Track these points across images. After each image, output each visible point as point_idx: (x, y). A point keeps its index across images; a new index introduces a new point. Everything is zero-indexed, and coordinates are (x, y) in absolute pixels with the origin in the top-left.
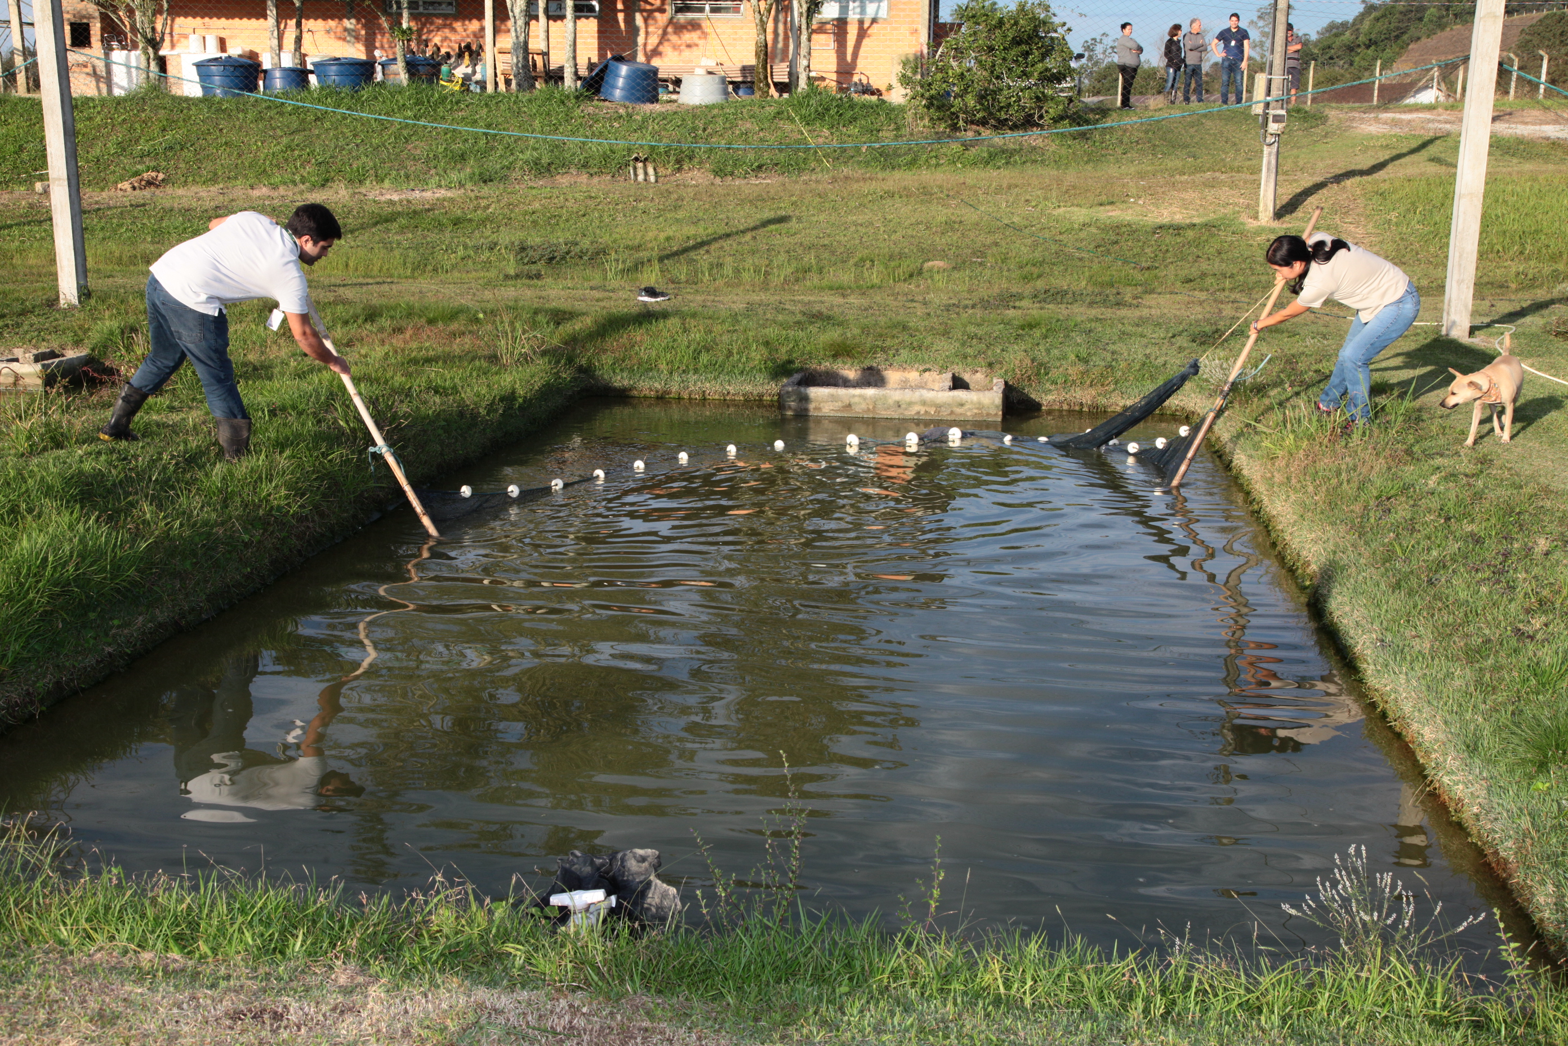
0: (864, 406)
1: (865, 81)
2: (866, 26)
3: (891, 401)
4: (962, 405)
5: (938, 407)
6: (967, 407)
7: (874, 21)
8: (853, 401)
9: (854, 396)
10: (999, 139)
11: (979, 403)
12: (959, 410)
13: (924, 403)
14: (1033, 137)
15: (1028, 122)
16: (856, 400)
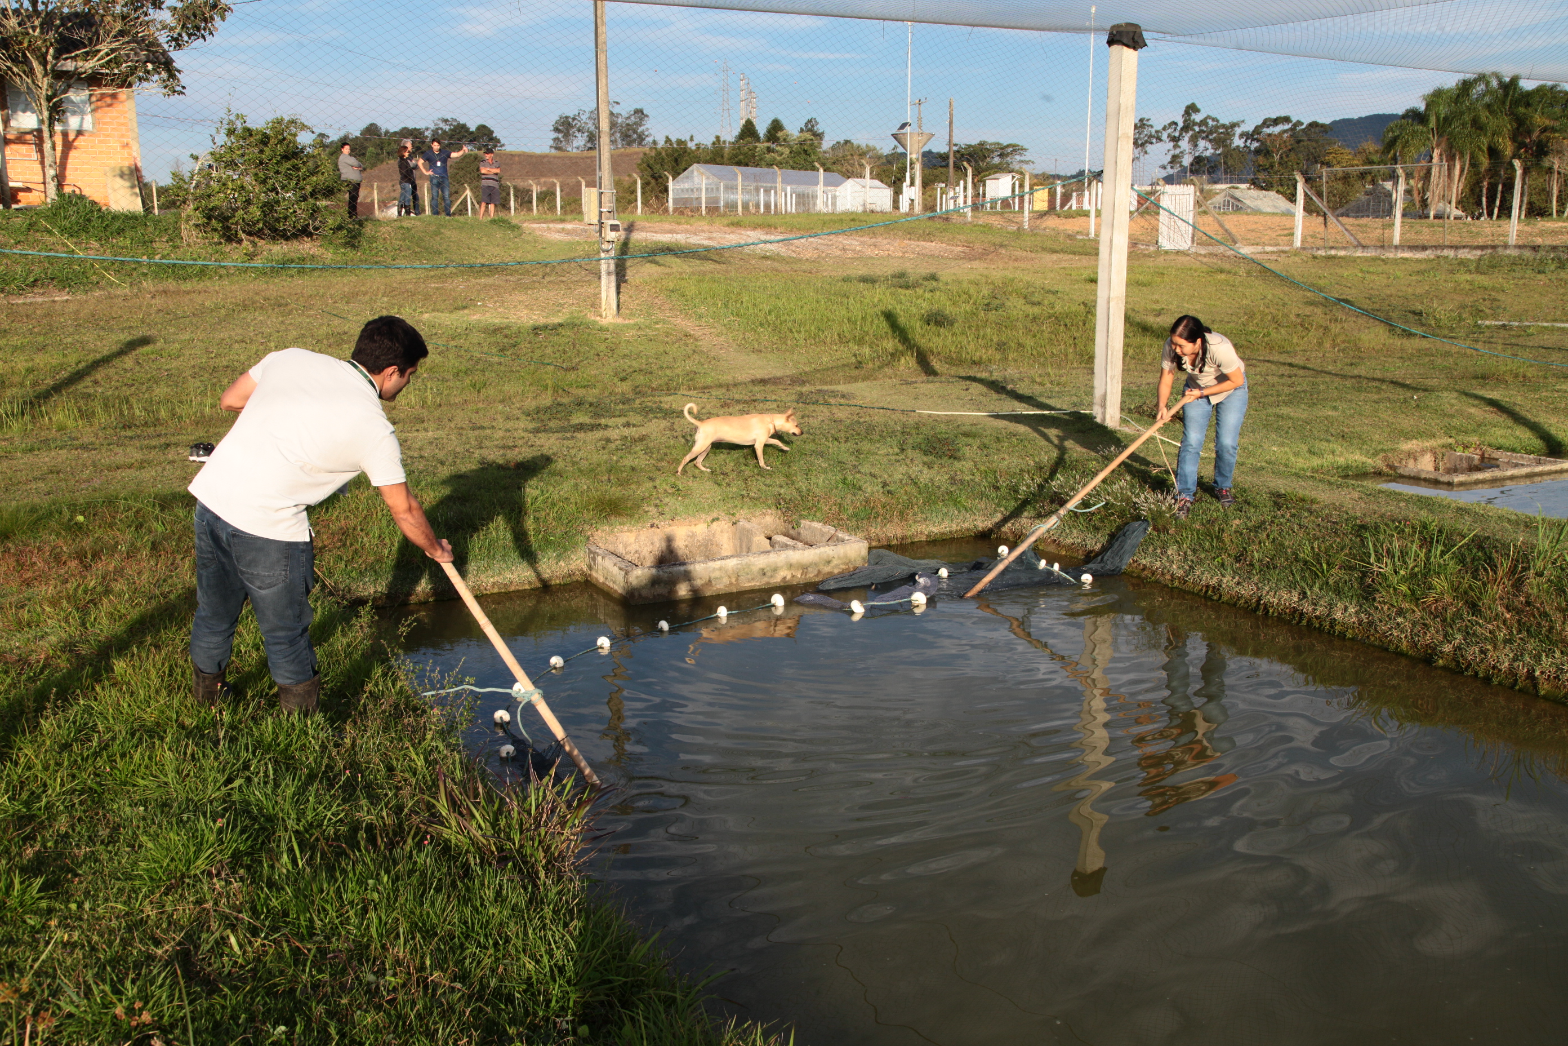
0: (726, 581)
1: (78, 192)
2: (71, 137)
3: (755, 569)
4: (829, 562)
5: (804, 568)
6: (832, 564)
7: (80, 133)
8: (713, 576)
9: (714, 569)
10: (280, 249)
11: (846, 556)
12: (827, 569)
13: (790, 566)
14: (306, 247)
15: (304, 232)
16: (717, 574)
